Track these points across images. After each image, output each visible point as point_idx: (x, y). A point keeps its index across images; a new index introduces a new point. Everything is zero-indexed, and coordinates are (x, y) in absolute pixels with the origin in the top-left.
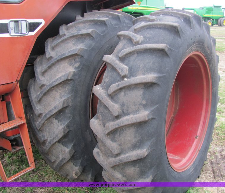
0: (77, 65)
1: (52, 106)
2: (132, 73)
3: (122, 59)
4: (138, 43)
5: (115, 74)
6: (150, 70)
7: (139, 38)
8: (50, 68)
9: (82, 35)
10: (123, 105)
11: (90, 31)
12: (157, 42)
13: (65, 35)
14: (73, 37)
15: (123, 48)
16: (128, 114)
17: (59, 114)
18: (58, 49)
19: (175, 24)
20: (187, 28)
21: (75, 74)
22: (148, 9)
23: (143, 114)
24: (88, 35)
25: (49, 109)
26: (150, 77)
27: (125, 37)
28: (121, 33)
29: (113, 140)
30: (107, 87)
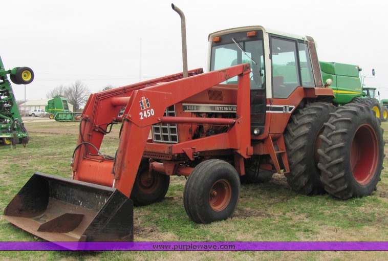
0: (310, 127)
1: (298, 145)
2: (337, 129)
3: (333, 124)
4: (339, 118)
5: (330, 130)
6: (344, 128)
7: (339, 115)
8: (297, 128)
9: (312, 114)
10: (333, 141)
11: (315, 112)
12: (347, 117)
13: (303, 114)
14: (308, 115)
15: (333, 120)
16: (335, 144)
17: (301, 149)
18: (300, 120)
19: (355, 110)
20: (361, 112)
21: (309, 132)
22: (339, 92)
23: (341, 144)
24: (315, 114)
25: (296, 147)
26: (344, 130)
27: (333, 115)
28: (331, 114)
29: (328, 156)
30: (326, 135)
